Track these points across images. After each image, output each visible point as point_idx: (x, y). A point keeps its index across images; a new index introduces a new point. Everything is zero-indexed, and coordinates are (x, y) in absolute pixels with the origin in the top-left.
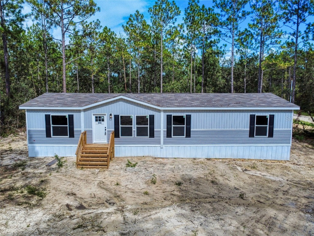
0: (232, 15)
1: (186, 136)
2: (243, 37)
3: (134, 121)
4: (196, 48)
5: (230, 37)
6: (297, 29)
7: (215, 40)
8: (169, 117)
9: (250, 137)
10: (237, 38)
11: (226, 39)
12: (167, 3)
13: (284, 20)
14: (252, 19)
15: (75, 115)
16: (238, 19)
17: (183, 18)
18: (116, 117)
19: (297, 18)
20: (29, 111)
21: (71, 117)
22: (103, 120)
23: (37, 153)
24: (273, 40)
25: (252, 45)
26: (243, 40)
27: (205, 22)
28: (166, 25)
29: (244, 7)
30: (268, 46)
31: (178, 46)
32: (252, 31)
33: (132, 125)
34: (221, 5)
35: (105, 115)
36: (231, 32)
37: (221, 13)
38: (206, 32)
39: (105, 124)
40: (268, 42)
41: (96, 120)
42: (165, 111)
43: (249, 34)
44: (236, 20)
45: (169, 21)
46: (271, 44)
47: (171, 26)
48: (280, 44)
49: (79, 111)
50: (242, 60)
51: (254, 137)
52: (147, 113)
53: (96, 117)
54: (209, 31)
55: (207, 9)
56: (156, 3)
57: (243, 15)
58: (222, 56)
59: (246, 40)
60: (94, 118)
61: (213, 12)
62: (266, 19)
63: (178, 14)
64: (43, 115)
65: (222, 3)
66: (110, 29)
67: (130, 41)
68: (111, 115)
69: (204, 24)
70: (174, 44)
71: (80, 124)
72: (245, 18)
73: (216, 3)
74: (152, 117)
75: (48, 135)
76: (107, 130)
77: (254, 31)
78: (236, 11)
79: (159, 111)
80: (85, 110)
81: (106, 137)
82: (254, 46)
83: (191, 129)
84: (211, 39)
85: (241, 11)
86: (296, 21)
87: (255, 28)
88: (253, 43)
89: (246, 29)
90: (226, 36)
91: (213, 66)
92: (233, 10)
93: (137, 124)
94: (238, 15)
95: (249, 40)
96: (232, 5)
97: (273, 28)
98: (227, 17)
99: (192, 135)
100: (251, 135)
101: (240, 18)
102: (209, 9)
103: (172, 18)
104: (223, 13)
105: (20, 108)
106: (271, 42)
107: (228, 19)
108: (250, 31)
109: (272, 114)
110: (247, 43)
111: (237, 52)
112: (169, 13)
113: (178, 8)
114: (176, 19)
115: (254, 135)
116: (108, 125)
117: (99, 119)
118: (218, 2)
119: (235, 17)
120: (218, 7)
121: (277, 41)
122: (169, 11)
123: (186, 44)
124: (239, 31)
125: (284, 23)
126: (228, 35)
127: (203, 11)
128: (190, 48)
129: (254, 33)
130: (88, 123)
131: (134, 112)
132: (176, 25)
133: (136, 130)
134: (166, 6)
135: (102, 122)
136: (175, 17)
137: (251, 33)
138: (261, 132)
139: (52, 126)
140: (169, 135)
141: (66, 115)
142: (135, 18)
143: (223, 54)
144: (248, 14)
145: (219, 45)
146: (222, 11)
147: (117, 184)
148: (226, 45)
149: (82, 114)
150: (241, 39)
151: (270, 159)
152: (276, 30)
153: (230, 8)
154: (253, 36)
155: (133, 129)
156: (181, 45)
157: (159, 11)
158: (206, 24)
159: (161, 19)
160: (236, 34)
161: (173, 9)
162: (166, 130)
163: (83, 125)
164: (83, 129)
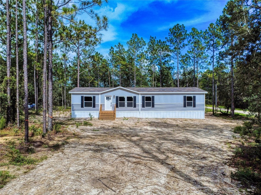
0: (177, 46)
1: (152, 106)
2: (185, 58)
3: (126, 99)
4: (155, 65)
5: (176, 58)
6: (213, 54)
7: (168, 60)
8: (143, 97)
9: (184, 107)
10: (180, 59)
11: (174, 59)
12: (138, 39)
13: (207, 49)
14: (189, 48)
15: (96, 96)
16: (181, 48)
17: (147, 48)
18: (117, 97)
19: (213, 48)
20: (73, 94)
21: (94, 97)
22: (110, 99)
23: (76, 116)
24: (203, 61)
25: (190, 63)
26: (184, 61)
27: (161, 50)
28: (137, 51)
29: (183, 42)
30: (200, 64)
31: (144, 64)
32: (190, 55)
33: (125, 101)
34: (170, 41)
35: (111, 96)
36: (176, 55)
37: (170, 45)
38: (162, 56)
40: (200, 62)
41: (107, 99)
42: (141, 94)
43: (188, 57)
44: (179, 49)
45: (139, 49)
46: (202, 62)
47: (141, 52)
48: (207, 63)
49: (98, 94)
50: (185, 73)
51: (186, 107)
52: (132, 95)
53: (107, 97)
54: (164, 55)
55: (162, 42)
56: (131, 39)
57: (183, 46)
58: (172, 70)
59: (186, 60)
60: (105, 98)
61: (166, 44)
62: (197, 48)
63: (145, 45)
64: (80, 96)
65: (170, 39)
66: (99, 53)
67: (112, 61)
68: (114, 96)
69: (160, 50)
70: (141, 62)
72: (185, 48)
73: (167, 39)
74: (135, 97)
75: (82, 106)
76: (112, 104)
77: (191, 55)
78: (179, 43)
79: (138, 94)
80: (101, 94)
81: (111, 107)
82: (191, 64)
83: (155, 103)
84: (165, 60)
85: (182, 44)
86: (213, 50)
87: (191, 53)
88: (190, 62)
89: (186, 54)
90: (174, 58)
91: (167, 76)
92: (177, 43)
93: (128, 101)
94: (180, 46)
95: (188, 61)
96: (176, 40)
97: (202, 53)
98: (174, 47)
99: (155, 106)
100: (185, 106)
101: (182, 47)
102: (164, 42)
103: (141, 47)
104: (172, 45)
105: (69, 93)
106: (202, 61)
107: (174, 48)
108: (188, 55)
109: (194, 95)
110: (187, 62)
111: (181, 68)
112: (139, 44)
113: (145, 42)
114: (143, 48)
115: (186, 106)
116: (113, 101)
117: (108, 98)
118: (168, 39)
119: (178, 47)
120: (168, 41)
121: (205, 61)
122: (139, 43)
123: (149, 63)
124: (182, 55)
125: (207, 51)
126: (175, 58)
127: (160, 43)
128: (152, 65)
129: (191, 56)
130: (103, 101)
131: (126, 95)
132: (143, 51)
133: (127, 104)
134: (137, 40)
135: (110, 100)
136: (143, 47)
137: (189, 56)
138: (190, 105)
139: (84, 102)
140: (143, 106)
141: (92, 96)
142: (118, 47)
143: (173, 69)
144: (186, 45)
145: (170, 63)
146: (170, 44)
147: (122, 123)
148: (174, 63)
149: (100, 95)
150: (184, 60)
151: (195, 118)
152: (204, 55)
153: (176, 42)
154: (190, 58)
155: (125, 104)
156: (146, 63)
157: (133, 44)
158: (162, 51)
159: (134, 48)
160: (180, 57)
161: (142, 42)
162: (142, 104)
163: (100, 101)
164: (100, 103)
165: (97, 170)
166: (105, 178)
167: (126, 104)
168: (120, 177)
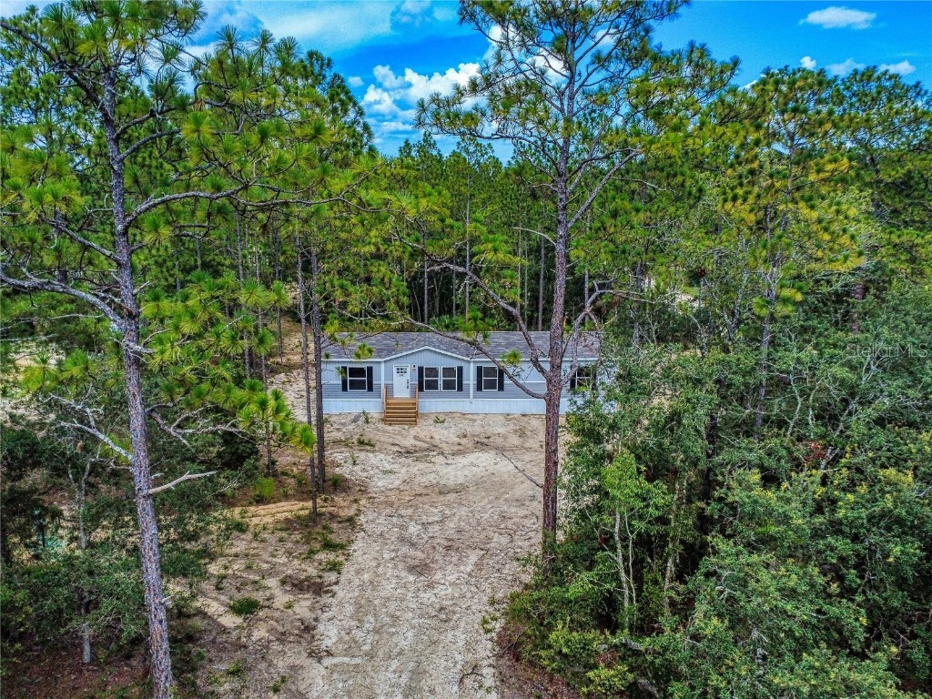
1: (499, 389)
3: (441, 373)
8: (479, 370)
15: (375, 367)
18: (421, 369)
21: (370, 369)
22: (405, 372)
33: (438, 378)
35: (408, 366)
39: (407, 376)
41: (398, 373)
42: (475, 362)
49: (379, 363)
52: (455, 365)
53: (398, 369)
60: (395, 370)
64: (339, 367)
68: (414, 366)
71: (380, 378)
74: (460, 369)
75: (344, 389)
76: (410, 382)
79: (468, 362)
80: (386, 362)
81: (409, 390)
83: (505, 382)
93: (444, 376)
99: (505, 388)
116: (410, 376)
117: (401, 371)
130: (389, 376)
131: (441, 363)
133: (442, 382)
135: (405, 375)
139: (349, 378)
140: (479, 388)
141: (365, 367)
147: (432, 437)
149: (383, 366)
162: (476, 383)
163: (383, 377)
164: (383, 383)
165: (409, 557)
166: (418, 566)
167: (440, 383)
168: (431, 565)
